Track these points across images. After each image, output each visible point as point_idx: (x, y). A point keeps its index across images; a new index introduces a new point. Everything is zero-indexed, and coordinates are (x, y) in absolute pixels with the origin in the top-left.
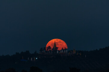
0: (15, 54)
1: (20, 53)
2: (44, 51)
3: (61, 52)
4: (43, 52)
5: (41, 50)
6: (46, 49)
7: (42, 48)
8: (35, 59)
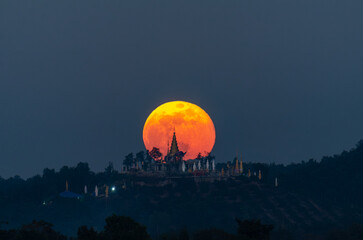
0: (41, 174)
1: (57, 170)
2: (139, 165)
3: (194, 167)
4: (133, 167)
5: (128, 161)
6: (145, 157)
7: (131, 155)
8: (107, 191)
